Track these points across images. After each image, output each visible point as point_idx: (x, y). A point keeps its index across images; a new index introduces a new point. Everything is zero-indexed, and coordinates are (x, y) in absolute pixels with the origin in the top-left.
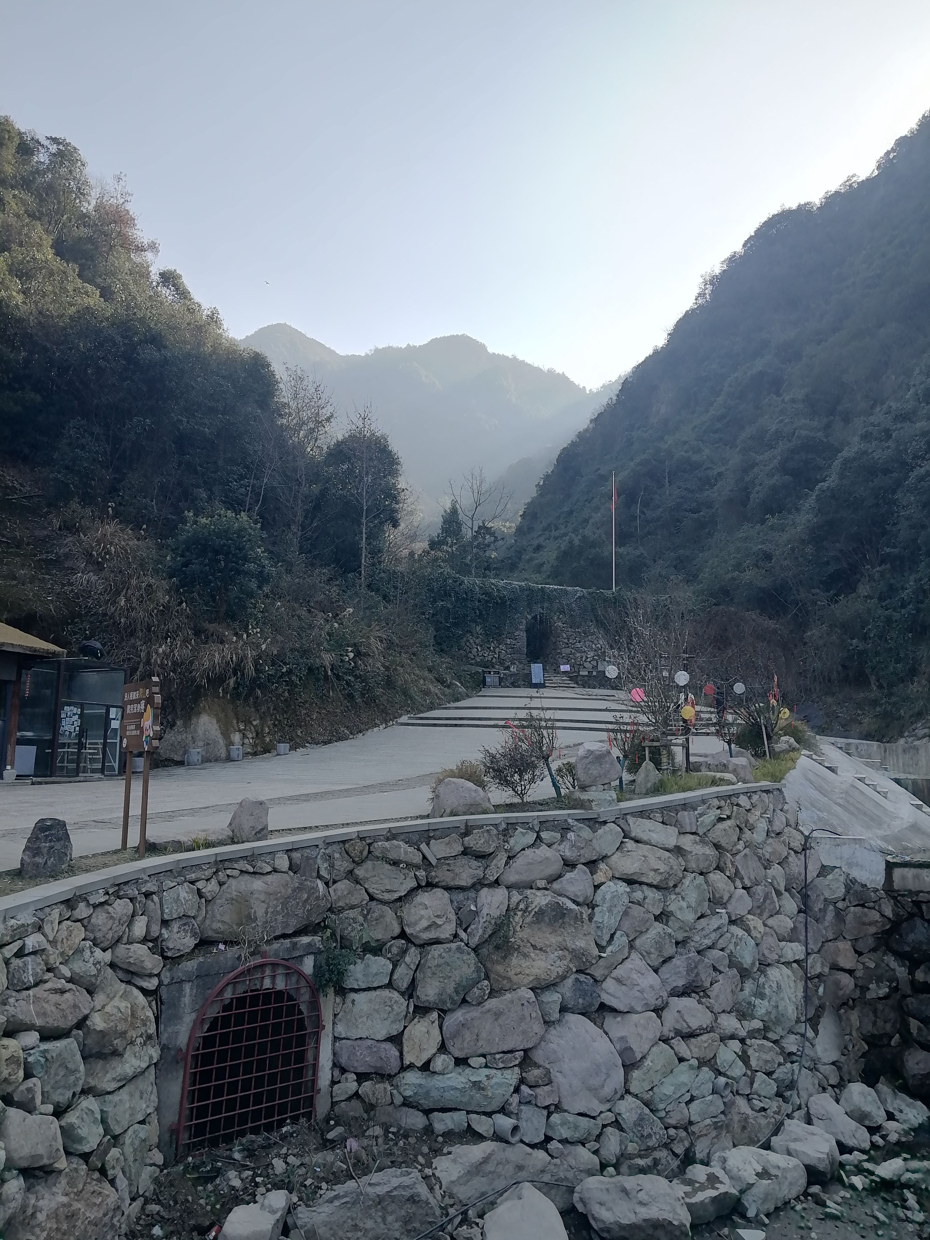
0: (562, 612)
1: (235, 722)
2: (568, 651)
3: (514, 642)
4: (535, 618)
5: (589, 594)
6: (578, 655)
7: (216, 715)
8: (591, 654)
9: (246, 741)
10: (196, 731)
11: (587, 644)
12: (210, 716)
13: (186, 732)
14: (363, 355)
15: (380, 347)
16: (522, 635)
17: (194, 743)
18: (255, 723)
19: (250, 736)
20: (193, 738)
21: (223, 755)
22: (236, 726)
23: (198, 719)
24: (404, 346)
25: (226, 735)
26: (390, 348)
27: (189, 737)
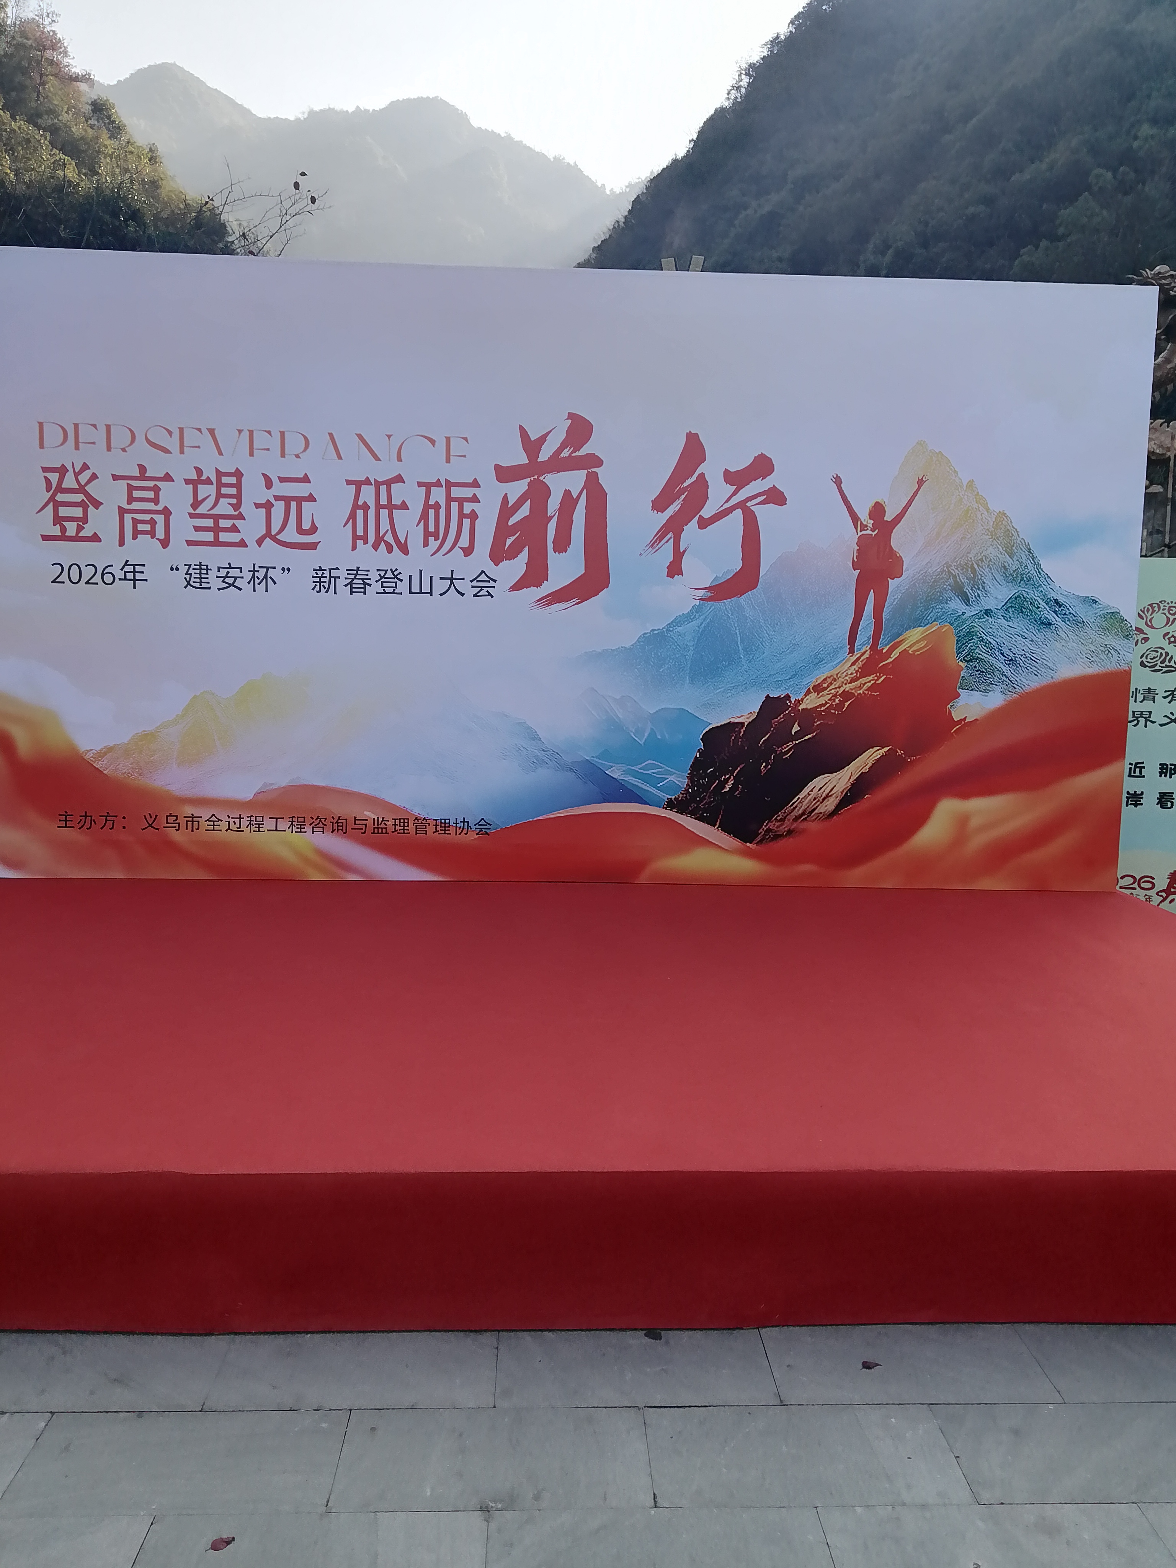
14: (292, 118)
15: (317, 108)
24: (351, 109)
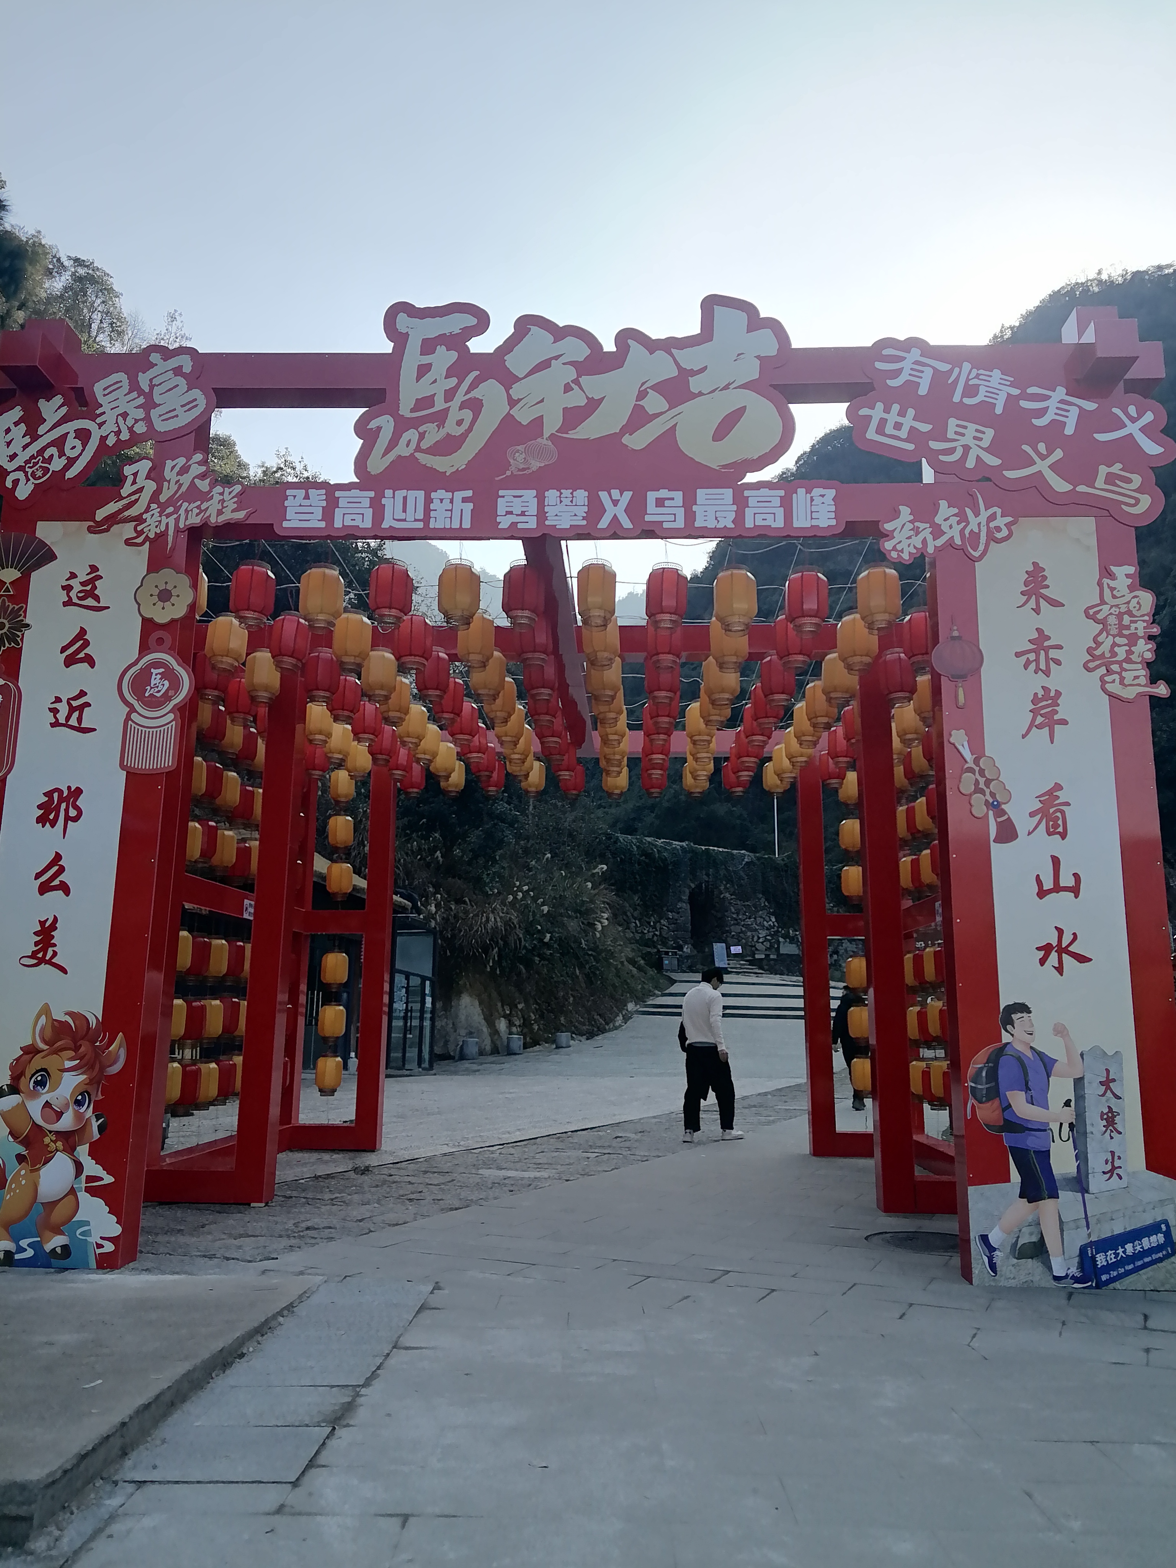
0: (730, 880)
1: (499, 1004)
2: (738, 929)
3: (676, 916)
4: (699, 886)
5: (758, 859)
6: (749, 934)
7: (479, 996)
8: (763, 933)
9: (514, 1029)
10: (457, 1016)
11: (759, 920)
12: (471, 996)
13: (447, 1018)
16: (685, 906)
17: (455, 1031)
18: (520, 1006)
19: (517, 1023)
20: (453, 1024)
21: (488, 1048)
22: (500, 1010)
23: (459, 1000)
25: (490, 1021)
27: (450, 1022)
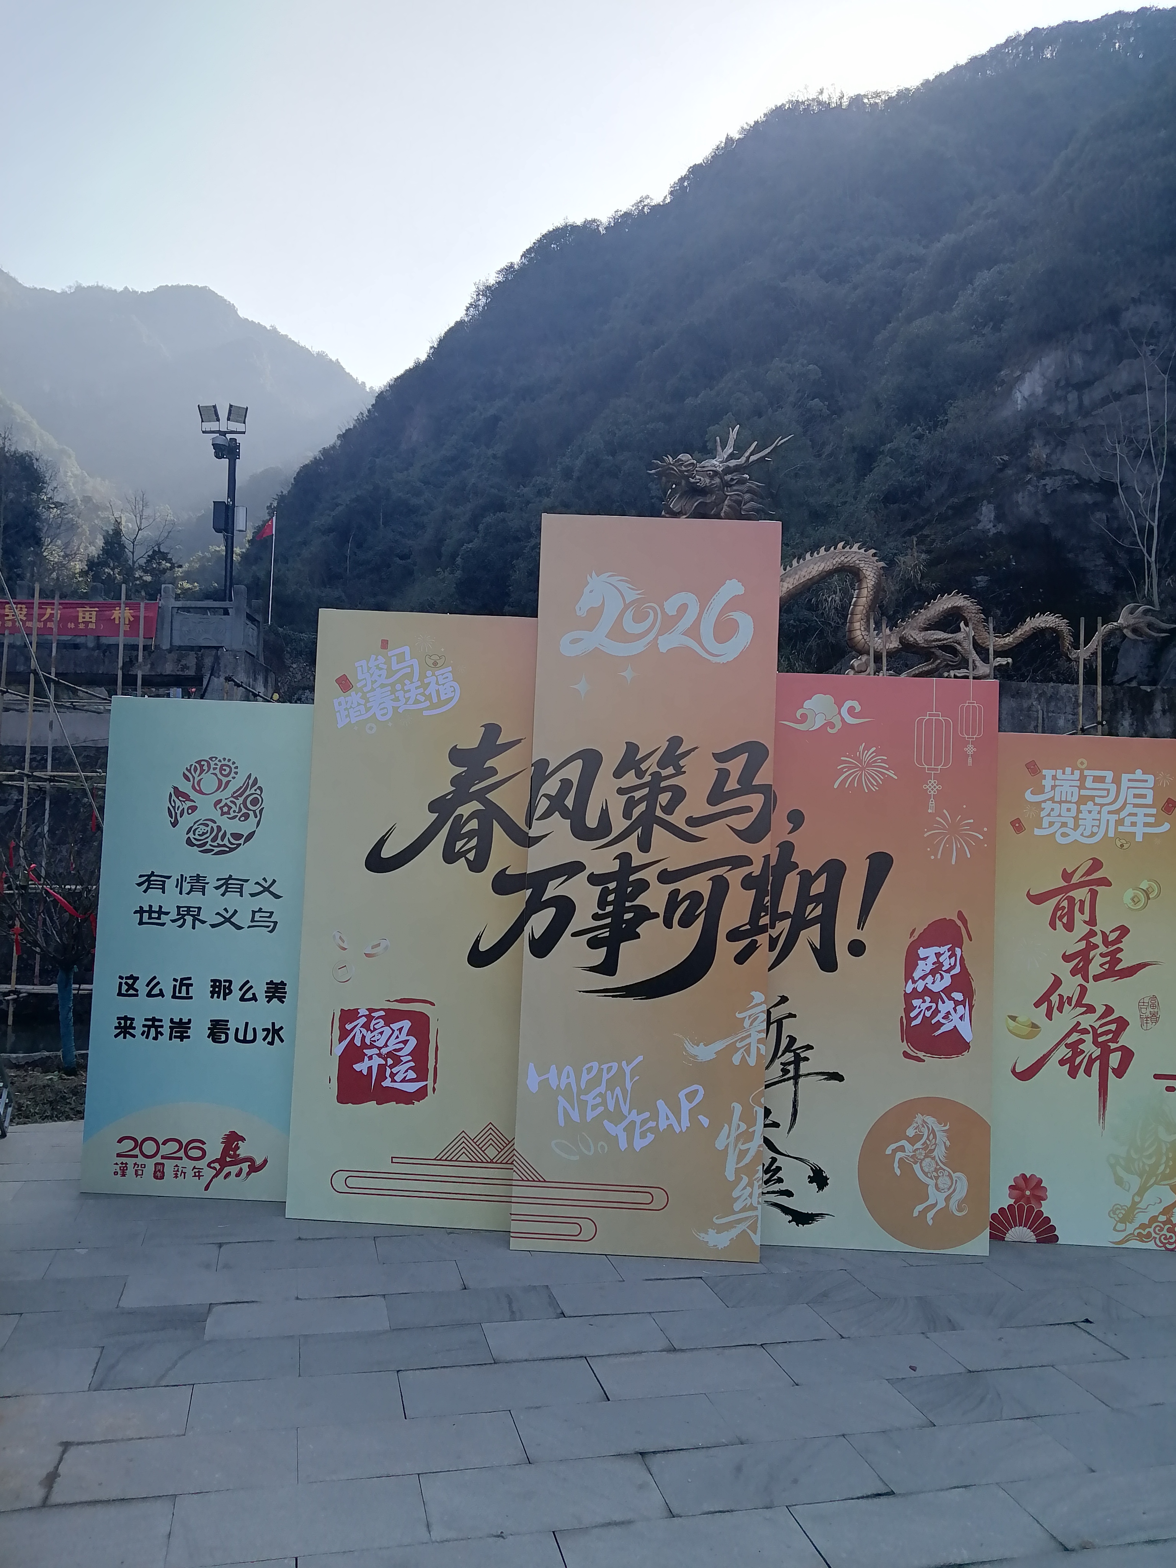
14: (59, 291)
15: (85, 284)
26: (99, 289)
